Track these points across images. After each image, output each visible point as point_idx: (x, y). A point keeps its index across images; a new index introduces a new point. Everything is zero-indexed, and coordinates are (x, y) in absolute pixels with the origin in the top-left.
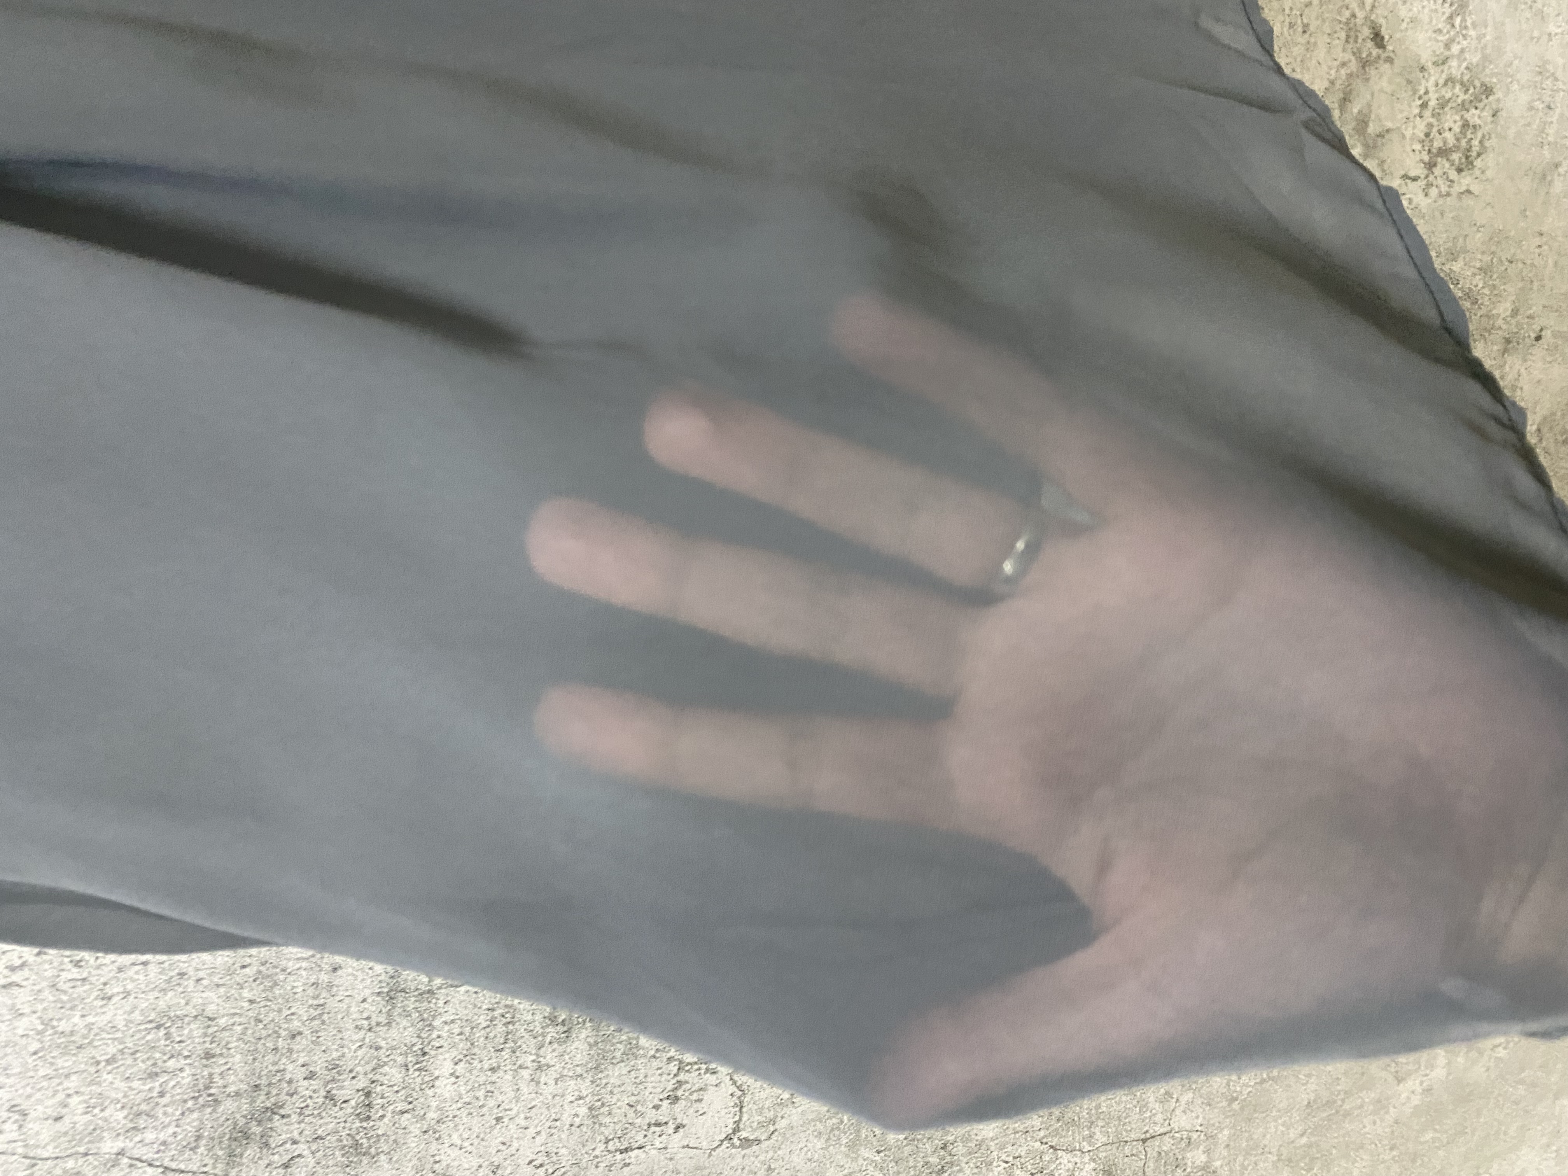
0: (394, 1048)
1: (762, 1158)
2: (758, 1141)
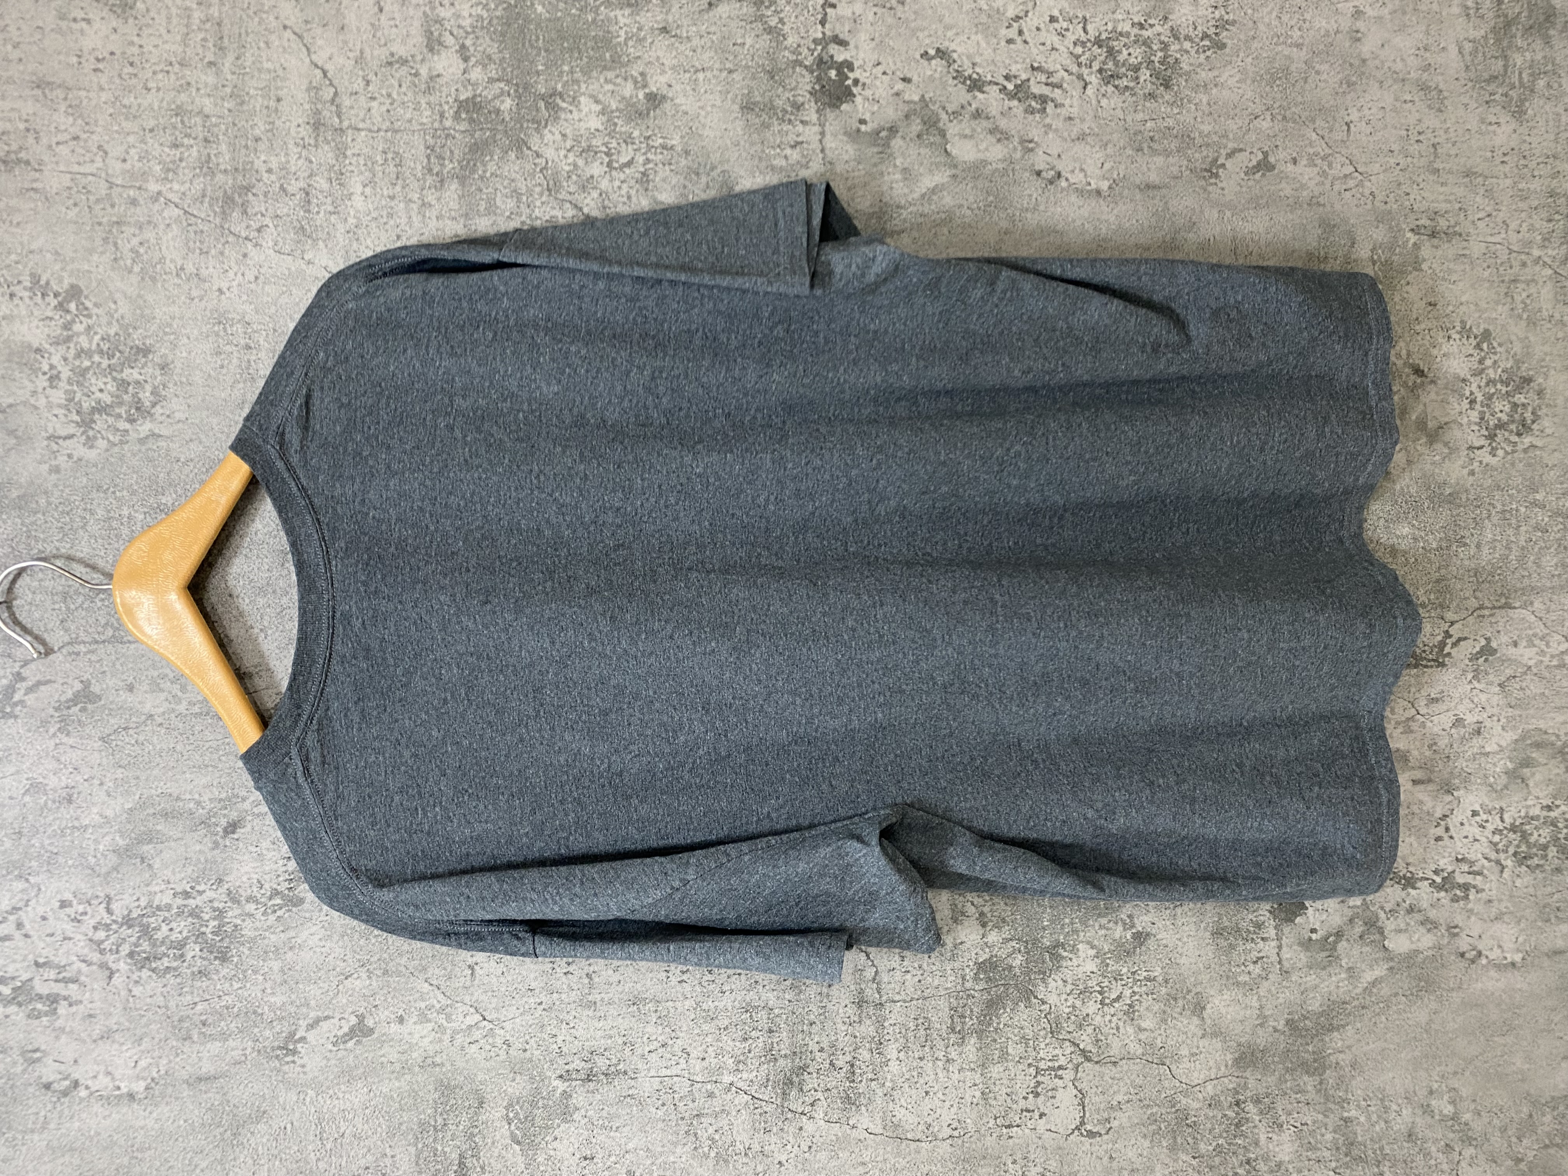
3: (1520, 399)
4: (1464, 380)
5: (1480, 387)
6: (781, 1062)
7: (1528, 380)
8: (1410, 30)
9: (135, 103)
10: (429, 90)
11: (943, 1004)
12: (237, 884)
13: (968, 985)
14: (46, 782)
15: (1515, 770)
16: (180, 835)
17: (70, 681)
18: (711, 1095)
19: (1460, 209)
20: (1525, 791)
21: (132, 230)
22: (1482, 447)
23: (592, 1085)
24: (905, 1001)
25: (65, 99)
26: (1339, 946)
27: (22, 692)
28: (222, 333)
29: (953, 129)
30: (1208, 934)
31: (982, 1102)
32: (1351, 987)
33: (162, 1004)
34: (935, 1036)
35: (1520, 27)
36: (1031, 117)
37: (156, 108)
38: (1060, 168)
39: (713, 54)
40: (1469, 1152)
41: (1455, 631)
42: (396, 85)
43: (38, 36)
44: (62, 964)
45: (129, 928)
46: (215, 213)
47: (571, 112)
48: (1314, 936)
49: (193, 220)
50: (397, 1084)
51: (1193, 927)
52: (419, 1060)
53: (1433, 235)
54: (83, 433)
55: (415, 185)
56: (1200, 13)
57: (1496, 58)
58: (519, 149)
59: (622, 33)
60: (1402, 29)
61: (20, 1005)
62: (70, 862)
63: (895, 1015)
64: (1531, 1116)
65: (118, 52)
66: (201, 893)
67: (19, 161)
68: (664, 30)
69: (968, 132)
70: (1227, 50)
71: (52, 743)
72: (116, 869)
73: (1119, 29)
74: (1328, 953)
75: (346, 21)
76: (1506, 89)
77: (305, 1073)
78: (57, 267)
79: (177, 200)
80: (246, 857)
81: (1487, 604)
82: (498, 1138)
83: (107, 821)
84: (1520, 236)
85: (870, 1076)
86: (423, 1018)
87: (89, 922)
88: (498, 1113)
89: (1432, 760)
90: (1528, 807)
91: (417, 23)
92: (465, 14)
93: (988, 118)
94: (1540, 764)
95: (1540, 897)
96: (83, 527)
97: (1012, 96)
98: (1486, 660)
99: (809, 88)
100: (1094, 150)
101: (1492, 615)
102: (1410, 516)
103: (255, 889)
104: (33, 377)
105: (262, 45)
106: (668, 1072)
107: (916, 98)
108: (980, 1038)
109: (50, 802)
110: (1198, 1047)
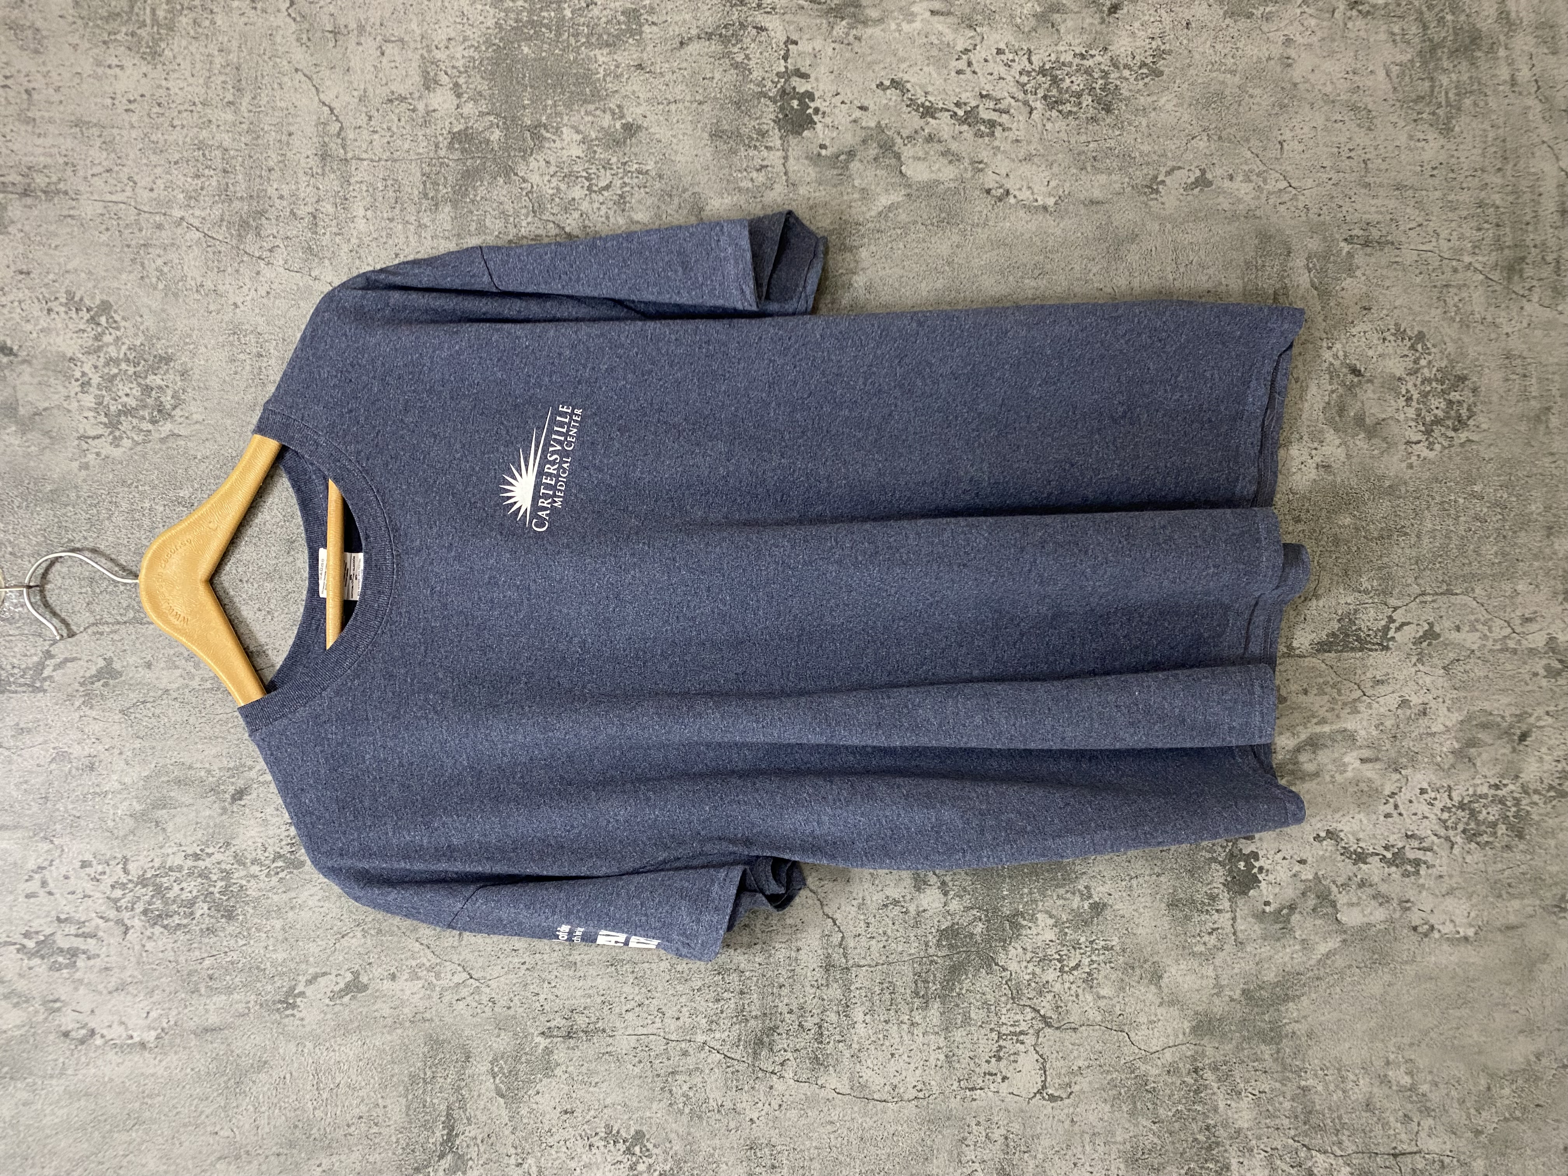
0: (831, 1001)
1: (1066, 1111)
2: (1062, 1099)
3: (1455, 396)
4: (1400, 379)
5: (1415, 385)
6: (752, 1023)
7: (1463, 379)
8: (1339, 56)
9: (162, 138)
10: (426, 123)
11: (907, 969)
12: (244, 847)
13: (931, 951)
14: (71, 751)
15: (1460, 750)
16: (191, 801)
17: (94, 658)
18: (685, 1053)
19: (1392, 220)
20: (1473, 770)
21: (158, 251)
22: (1419, 442)
23: (572, 1041)
24: (870, 966)
25: (100, 136)
26: (1293, 917)
27: (51, 668)
28: (236, 343)
29: (907, 152)
30: (1163, 905)
31: (946, 1065)
32: (1305, 959)
33: (172, 959)
34: (899, 1000)
35: (1446, 50)
36: (981, 140)
37: (181, 143)
38: (1007, 186)
39: (684, 88)
40: (1428, 1122)
41: (1399, 617)
42: (396, 119)
43: (77, 80)
44: (82, 920)
45: (144, 887)
46: (232, 235)
47: (554, 141)
48: (1267, 909)
49: (211, 242)
50: (389, 1038)
51: (1149, 899)
52: (410, 1016)
53: (1366, 244)
54: (111, 433)
55: (412, 209)
56: (1138, 44)
57: (1423, 79)
58: (507, 175)
59: (601, 70)
60: (1332, 54)
61: (43, 959)
62: (91, 826)
63: (861, 979)
64: (1489, 1089)
65: (148, 95)
66: (210, 855)
67: (58, 192)
68: (640, 67)
69: (921, 154)
70: (1165, 77)
71: (77, 715)
72: (132, 832)
73: (1062, 60)
74: (1281, 925)
75: (352, 64)
76: (1433, 108)
77: (303, 1026)
78: (90, 285)
79: (197, 224)
80: (252, 822)
81: (1429, 590)
82: (483, 1091)
83: (125, 787)
84: (1451, 244)
85: (838, 1038)
86: (414, 976)
87: (108, 881)
88: (485, 1067)
89: (1379, 739)
90: (1475, 786)
91: (415, 65)
92: (459, 56)
93: (940, 141)
94: (1486, 744)
95: (1490, 872)
96: (109, 518)
97: (963, 121)
98: (1429, 644)
99: (773, 117)
100: (1040, 169)
101: (1433, 601)
102: (1351, 507)
103: (259, 852)
104: (67, 384)
105: (276, 86)
106: (645, 1031)
107: (873, 124)
108: (943, 1003)
109: (74, 771)
110: (1156, 1015)
